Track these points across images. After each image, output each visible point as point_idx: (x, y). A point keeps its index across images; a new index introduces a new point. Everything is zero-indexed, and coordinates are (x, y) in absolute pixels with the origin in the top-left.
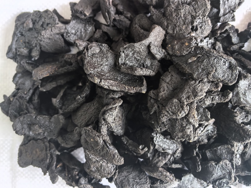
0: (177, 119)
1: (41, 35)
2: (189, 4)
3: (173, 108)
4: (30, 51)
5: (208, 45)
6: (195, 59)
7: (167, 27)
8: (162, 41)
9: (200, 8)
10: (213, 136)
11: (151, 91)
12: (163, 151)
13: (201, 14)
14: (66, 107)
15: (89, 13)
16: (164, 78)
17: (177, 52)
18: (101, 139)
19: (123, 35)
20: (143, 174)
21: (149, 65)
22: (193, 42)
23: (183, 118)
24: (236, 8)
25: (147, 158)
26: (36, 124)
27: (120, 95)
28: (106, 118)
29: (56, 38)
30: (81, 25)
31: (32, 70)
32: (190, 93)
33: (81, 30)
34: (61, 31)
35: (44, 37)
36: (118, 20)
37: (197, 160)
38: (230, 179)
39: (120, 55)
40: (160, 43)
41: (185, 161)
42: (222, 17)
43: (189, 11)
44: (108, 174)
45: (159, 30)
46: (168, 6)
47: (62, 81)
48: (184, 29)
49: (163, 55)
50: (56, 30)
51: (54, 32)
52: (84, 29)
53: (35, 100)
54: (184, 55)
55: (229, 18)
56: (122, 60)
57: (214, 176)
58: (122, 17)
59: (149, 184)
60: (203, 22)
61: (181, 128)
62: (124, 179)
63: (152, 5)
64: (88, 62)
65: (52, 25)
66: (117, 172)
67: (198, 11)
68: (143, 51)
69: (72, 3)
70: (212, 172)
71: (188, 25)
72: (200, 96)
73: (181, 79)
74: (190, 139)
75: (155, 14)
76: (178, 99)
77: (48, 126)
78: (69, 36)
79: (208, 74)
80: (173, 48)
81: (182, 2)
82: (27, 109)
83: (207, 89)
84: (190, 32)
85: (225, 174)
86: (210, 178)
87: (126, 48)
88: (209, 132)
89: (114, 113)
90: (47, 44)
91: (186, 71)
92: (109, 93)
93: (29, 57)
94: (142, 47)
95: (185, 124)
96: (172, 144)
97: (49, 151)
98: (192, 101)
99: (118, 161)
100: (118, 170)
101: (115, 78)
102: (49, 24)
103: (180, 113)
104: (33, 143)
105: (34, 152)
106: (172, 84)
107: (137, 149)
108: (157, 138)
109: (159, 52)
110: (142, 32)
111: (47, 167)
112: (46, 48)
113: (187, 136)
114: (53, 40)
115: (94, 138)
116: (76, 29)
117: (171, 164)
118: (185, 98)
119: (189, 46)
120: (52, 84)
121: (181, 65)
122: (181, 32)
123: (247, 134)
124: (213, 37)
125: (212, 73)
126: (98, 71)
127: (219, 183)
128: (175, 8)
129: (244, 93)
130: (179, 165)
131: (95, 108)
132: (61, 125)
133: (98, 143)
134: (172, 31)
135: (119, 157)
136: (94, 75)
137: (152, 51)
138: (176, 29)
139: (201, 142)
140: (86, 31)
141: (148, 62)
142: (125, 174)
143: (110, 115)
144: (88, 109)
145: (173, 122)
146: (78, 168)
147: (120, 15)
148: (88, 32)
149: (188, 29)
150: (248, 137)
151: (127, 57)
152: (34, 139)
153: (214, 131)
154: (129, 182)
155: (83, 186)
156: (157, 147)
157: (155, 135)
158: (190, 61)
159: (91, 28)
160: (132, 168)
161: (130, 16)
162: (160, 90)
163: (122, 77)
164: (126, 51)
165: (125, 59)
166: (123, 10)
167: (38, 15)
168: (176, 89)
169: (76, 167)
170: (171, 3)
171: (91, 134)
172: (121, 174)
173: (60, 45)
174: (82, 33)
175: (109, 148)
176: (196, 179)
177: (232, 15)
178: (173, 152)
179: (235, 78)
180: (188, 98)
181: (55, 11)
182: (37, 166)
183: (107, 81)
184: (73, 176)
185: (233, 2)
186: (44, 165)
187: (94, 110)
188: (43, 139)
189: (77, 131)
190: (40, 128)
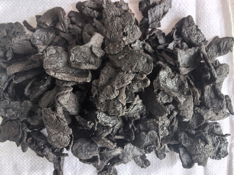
0: (111, 100)
1: (12, 41)
2: (120, 17)
3: (108, 92)
4: (5, 53)
5: (139, 46)
6: (124, 56)
7: (106, 34)
8: (101, 44)
9: (128, 19)
10: (143, 113)
11: (94, 81)
12: (105, 125)
13: (129, 23)
14: (33, 95)
15: (49, 24)
16: (103, 71)
17: (112, 51)
18: (55, 116)
19: (76, 40)
20: (94, 144)
21: (93, 62)
22: (122, 44)
23: (114, 99)
24: (161, 17)
25: (95, 131)
26: (11, 108)
27: (73, 85)
28: (59, 101)
29: (24, 43)
30: (44, 33)
31: (7, 68)
32: (120, 81)
33: (45, 36)
34: (28, 38)
35: (14, 43)
36: (72, 28)
37: (132, 131)
38: (157, 145)
39: (71, 55)
40: (100, 46)
41: (126, 134)
42: (151, 24)
43: (120, 22)
44: (65, 143)
45: (98, 36)
46: (105, 18)
47: (30, 75)
48: (117, 34)
49: (102, 54)
50: (23, 37)
51: (22, 39)
52: (47, 36)
53: (9, 90)
54: (116, 54)
55: (156, 25)
56: (72, 58)
57: (145, 143)
58: (75, 26)
59: (98, 151)
60: (133, 29)
61: (113, 106)
62: (79, 148)
63: (95, 17)
64: (46, 61)
65: (20, 33)
67: (127, 22)
68: (87, 51)
69: (38, 15)
70: (143, 140)
71: (120, 31)
72: (127, 83)
73: (115, 71)
74: (119, 114)
75: (97, 24)
76: (111, 86)
77: (20, 110)
78: (35, 41)
79: (132, 67)
80: (109, 49)
81: (115, 15)
82: (4, 97)
83: (132, 78)
84: (122, 37)
85: (153, 141)
86: (142, 145)
87: (74, 50)
88: (140, 110)
89: (65, 97)
90: (17, 48)
91: (117, 65)
92: (63, 83)
93: (5, 58)
94: (86, 49)
95: (116, 103)
97: (22, 128)
98: (121, 87)
99: (68, 131)
100: (73, 141)
101: (67, 72)
103: (112, 95)
104: (9, 123)
105: (10, 130)
106: (109, 75)
107: (86, 124)
108: (100, 115)
109: (99, 52)
110: (89, 37)
111: (20, 141)
112: (16, 50)
113: (117, 112)
114: (22, 45)
115: (49, 115)
116: (40, 36)
117: (114, 136)
118: (116, 84)
119: (119, 47)
120: (23, 78)
121: (114, 62)
122: (115, 37)
123: (164, 110)
124: (144, 40)
125: (135, 66)
126: (54, 67)
127: (149, 148)
128: (110, 19)
129: (164, 81)
130: (120, 136)
132: (29, 108)
133: (53, 119)
134: (109, 36)
135: (68, 128)
136: (51, 70)
137: (94, 51)
138: (112, 35)
139: (135, 118)
141: (92, 60)
142: (80, 144)
143: (62, 98)
144: (49, 96)
145: (108, 102)
146: (44, 141)
147: (73, 25)
148: (50, 38)
149: (120, 34)
150: (164, 112)
151: (76, 56)
152: (10, 120)
153: (144, 109)
154: (82, 150)
156: (100, 121)
157: (98, 113)
158: (120, 58)
159: (52, 34)
161: (82, 25)
162: (99, 80)
163: (73, 71)
164: (75, 52)
165: (75, 58)
166: (76, 21)
167: (11, 26)
168: (111, 79)
169: (43, 141)
170: (107, 16)
171: (47, 112)
173: (28, 48)
174: (45, 39)
175: (61, 122)
176: (136, 147)
177: (158, 22)
178: (113, 126)
179: (151, 70)
180: (118, 84)
181: (25, 23)
182: (12, 141)
183: (61, 74)
184: (39, 147)
185: (158, 13)
186: (18, 139)
187: (53, 96)
188: (17, 120)
189: (39, 112)
190: (14, 111)
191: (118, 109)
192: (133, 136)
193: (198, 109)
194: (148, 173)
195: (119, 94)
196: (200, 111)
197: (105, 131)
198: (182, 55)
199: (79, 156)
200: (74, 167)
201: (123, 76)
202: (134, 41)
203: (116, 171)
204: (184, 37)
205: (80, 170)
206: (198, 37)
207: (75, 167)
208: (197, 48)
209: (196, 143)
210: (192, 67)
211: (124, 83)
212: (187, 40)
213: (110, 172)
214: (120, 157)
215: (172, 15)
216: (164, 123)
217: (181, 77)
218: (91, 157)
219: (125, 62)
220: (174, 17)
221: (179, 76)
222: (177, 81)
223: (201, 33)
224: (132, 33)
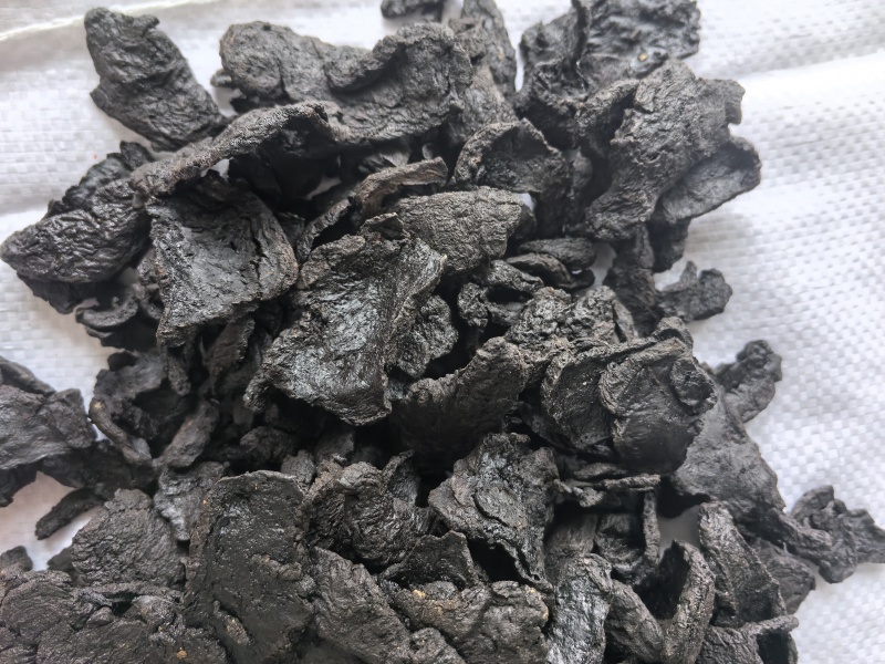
191: (511, 629)
192: (639, 486)
193: (466, 163)
194: (800, 343)
195: (436, 628)
196: (472, 154)
197: (634, 624)
198: (194, 298)
201: (337, 619)
202: (160, 524)
203: (809, 497)
204: (112, 269)
206: (105, 197)
208: (153, 211)
209: (636, 154)
210: (255, 225)
211: (369, 612)
212: (129, 249)
213: (823, 547)
215: (17, 328)
216: (554, 324)
217: (312, 280)
219: (261, 615)
220: (26, 318)
221: (306, 290)
222: (334, 292)
223: (84, 180)
224: (116, 554)
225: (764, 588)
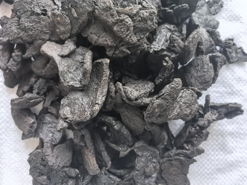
1: (52, 166)
2: (20, 18)
3: (122, 30)
4: (71, 177)
6: (73, 9)
7: (43, 40)
8: (57, 44)
9: (23, 7)
11: (108, 53)
12: (169, 42)
13: (29, 6)
14: (127, 141)
15: (32, 119)
16: (93, 41)
17: (67, 28)
18: (155, 101)
19: (53, 85)
20: (193, 62)
21: (82, 57)
22: (57, 12)
23: (132, 21)
25: (176, 58)
27: (113, 85)
28: (134, 97)
29: (57, 152)
30: (44, 128)
31: (90, 175)
32: (107, 14)
33: (49, 127)
34: (49, 146)
35: (55, 163)
36: (38, 90)
37: (177, 8)
39: (72, 86)
40: (59, 45)
43: (27, 18)
44: (193, 96)
45: (45, 47)
46: (22, 40)
47: (101, 146)
48: (44, 23)
49: (71, 43)
50: (48, 151)
51: (50, 153)
52: (48, 124)
53: (121, 173)
54: (70, 21)
56: (76, 84)
58: (36, 86)
59: (202, 56)
60: (38, 5)
61: (143, 22)
62: (198, 81)
63: (22, 55)
65: (43, 156)
66: (191, 87)
67: (26, 8)
68: (67, 63)
71: (40, 19)
72: (110, 4)
73: (94, 24)
74: (154, 13)
75: (30, 53)
76: (114, 26)
77: (147, 158)
78: (55, 139)
80: (64, 33)
81: (18, 26)
82: (130, 180)
84: (48, 16)
87: (64, 80)
89: (129, 90)
90: (62, 160)
91: (86, 19)
92: (111, 97)
93: (76, 178)
94: (63, 63)
95: (138, 18)
96: (161, 33)
97: (171, 157)
98: (115, 12)
99: (178, 84)
100: (189, 87)
101: (95, 91)
102: (42, 158)
103: (128, 23)
104: (164, 174)
105: (174, 173)
106: (100, 32)
107: (167, 68)
108: (156, 47)
109: (68, 46)
110: (50, 65)
111: (188, 159)
112: (66, 162)
113: (151, 16)
114: (59, 154)
115: (155, 109)
116: (48, 132)
117: (182, 35)
118: (112, 19)
119: (61, 16)
120: (104, 155)
121: (81, 24)
122: (48, 26)
126: (88, 108)
128: (23, 32)
130: (183, 28)
131: (126, 111)
133: (160, 104)
134: (47, 35)
135: (173, 83)
137: (67, 53)
138: (46, 31)
139: (159, 5)
140: (50, 123)
141: (79, 58)
142: (193, 80)
143: (131, 93)
144: (128, 118)
145: (137, 30)
146: (189, 128)
147: (34, 88)
148: (51, 120)
149: (44, 18)
151: (74, 79)
154: (201, 76)
155: (206, 121)
156: (164, 47)
157: (152, 50)
158: (75, 15)
159: (47, 118)
160: (187, 74)
162: (106, 45)
163: (94, 84)
164: (68, 80)
165: (76, 81)
166: (28, 85)
167: (33, 170)
170: (19, 36)
171: (151, 112)
172: (194, 84)
173: (64, 148)
174: (52, 126)
175: (165, 93)
176: (197, 11)
178: (170, 32)
180: (112, 15)
182: (188, 170)
183: (97, 97)
184: (196, 132)
186: (186, 162)
187: (128, 112)
188: (160, 164)
189: (149, 128)
190: (148, 166)
191: (146, 14)
195: (127, 14)
197: (177, 43)
199: (209, 80)
200: (221, 95)
201: (101, 9)
205: (226, 88)
207: (221, 93)
211: (110, 8)
214: (210, 30)
218: (211, 65)
219: (81, 7)
225: (212, 48)
